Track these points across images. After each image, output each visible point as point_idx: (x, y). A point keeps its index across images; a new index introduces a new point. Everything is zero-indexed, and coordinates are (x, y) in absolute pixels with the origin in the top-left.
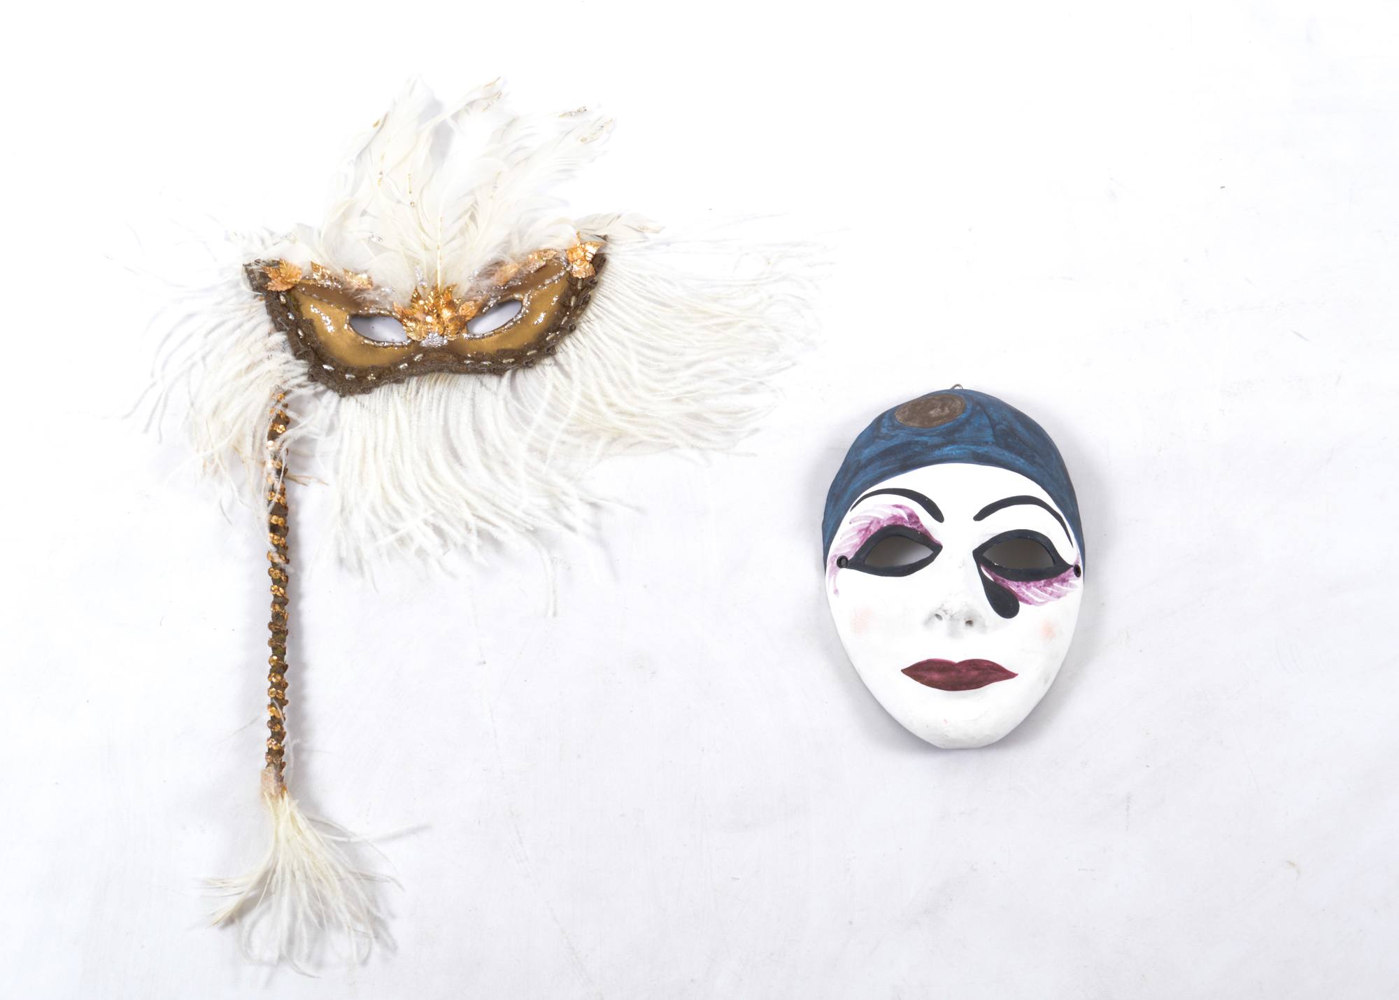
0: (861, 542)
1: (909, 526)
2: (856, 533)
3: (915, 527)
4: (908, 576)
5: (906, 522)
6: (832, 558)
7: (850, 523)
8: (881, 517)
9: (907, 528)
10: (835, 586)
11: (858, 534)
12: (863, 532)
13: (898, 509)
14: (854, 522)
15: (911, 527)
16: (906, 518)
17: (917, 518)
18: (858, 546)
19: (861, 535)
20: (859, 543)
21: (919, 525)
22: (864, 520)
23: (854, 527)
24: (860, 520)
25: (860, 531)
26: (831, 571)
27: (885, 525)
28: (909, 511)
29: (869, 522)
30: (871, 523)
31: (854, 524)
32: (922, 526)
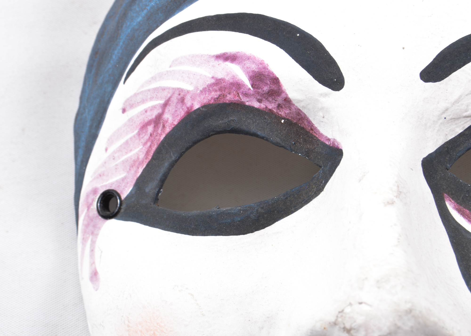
0: (147, 153)
1: (256, 105)
2: (136, 132)
3: (271, 106)
4: (257, 233)
5: (246, 95)
6: (88, 196)
7: (124, 111)
8: (189, 87)
9: (252, 109)
10: (93, 263)
11: (139, 134)
12: (150, 129)
13: (228, 64)
14: (132, 106)
15: (263, 106)
16: (248, 83)
17: (276, 81)
18: (141, 163)
19: (147, 137)
20: (142, 156)
21: (280, 100)
22: (151, 99)
23: (131, 120)
24: (143, 101)
25: (144, 126)
26: (87, 226)
27: (197, 106)
28: (254, 67)
29: (162, 102)
30: (166, 105)
31: (132, 113)
32: (287, 100)
